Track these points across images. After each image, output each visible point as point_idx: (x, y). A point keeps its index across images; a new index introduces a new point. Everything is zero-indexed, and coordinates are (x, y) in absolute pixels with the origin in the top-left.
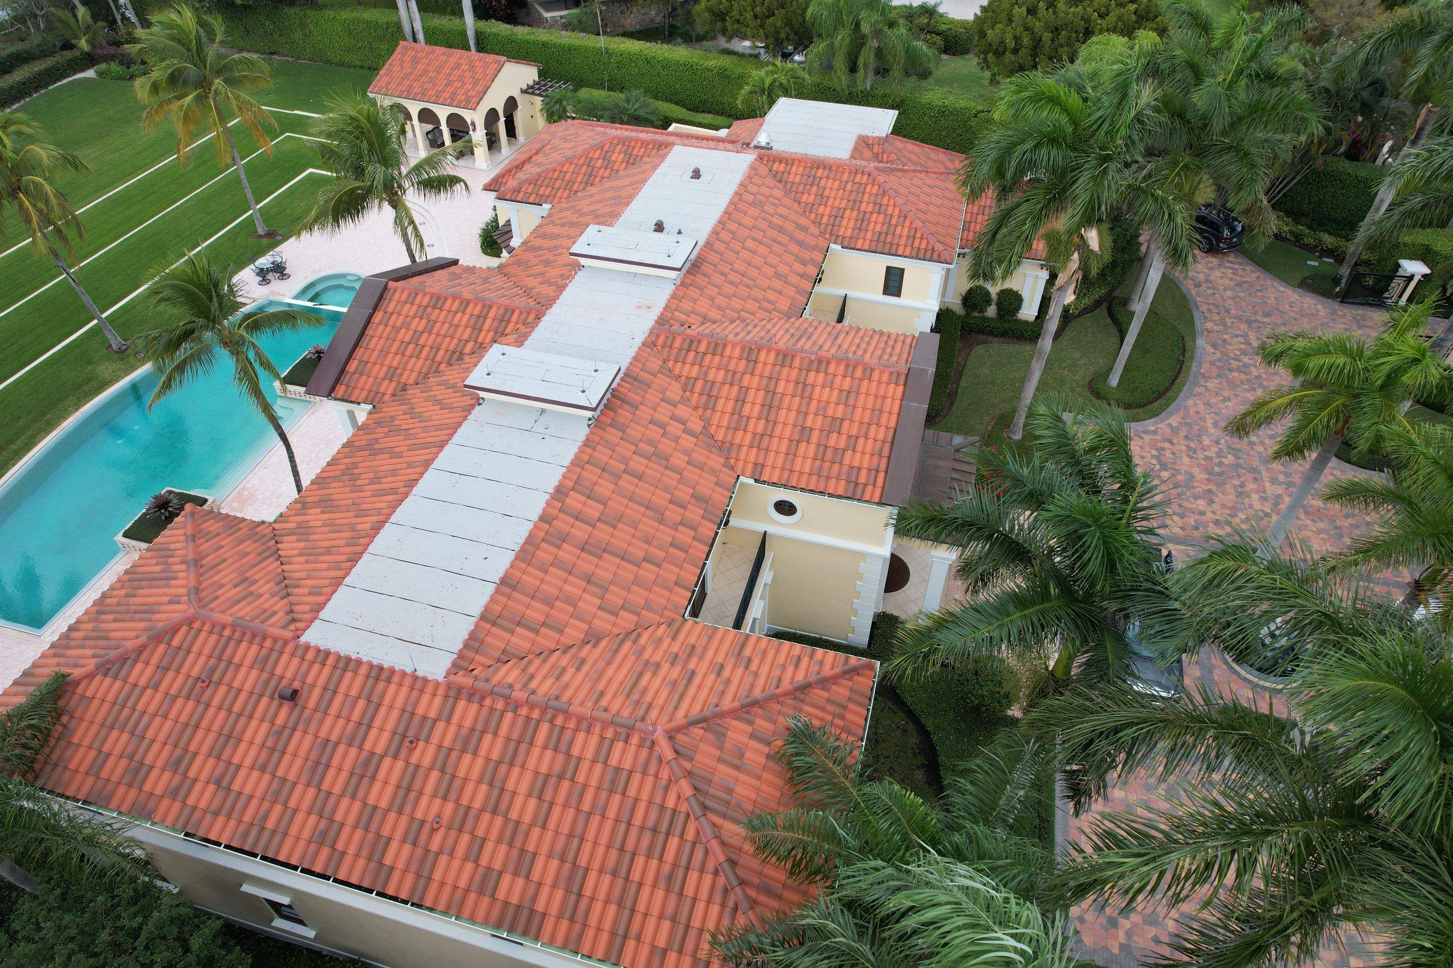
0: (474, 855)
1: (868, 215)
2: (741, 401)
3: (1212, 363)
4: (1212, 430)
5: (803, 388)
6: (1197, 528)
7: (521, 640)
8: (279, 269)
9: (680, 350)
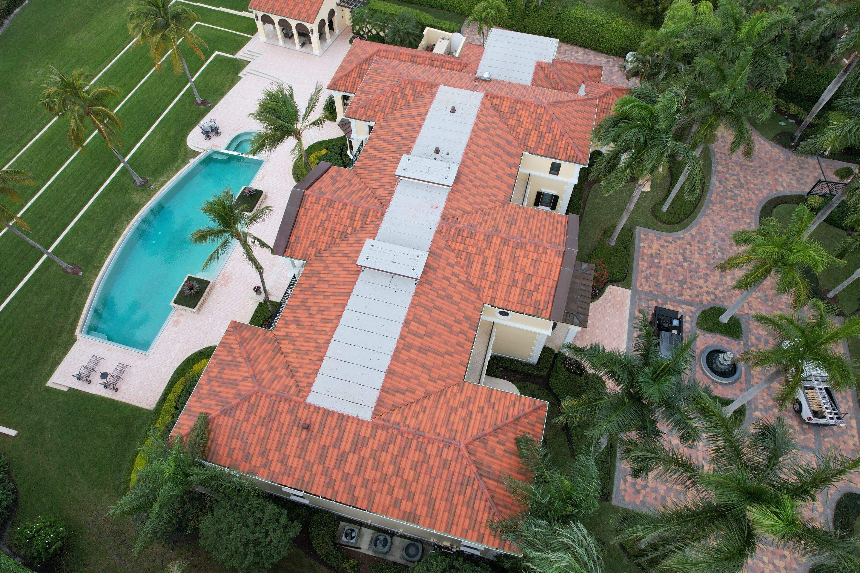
0: (390, 492)
1: (543, 134)
2: (484, 264)
3: (718, 194)
4: (712, 237)
5: (514, 258)
6: (697, 296)
7: (399, 399)
8: (215, 131)
9: (454, 235)
